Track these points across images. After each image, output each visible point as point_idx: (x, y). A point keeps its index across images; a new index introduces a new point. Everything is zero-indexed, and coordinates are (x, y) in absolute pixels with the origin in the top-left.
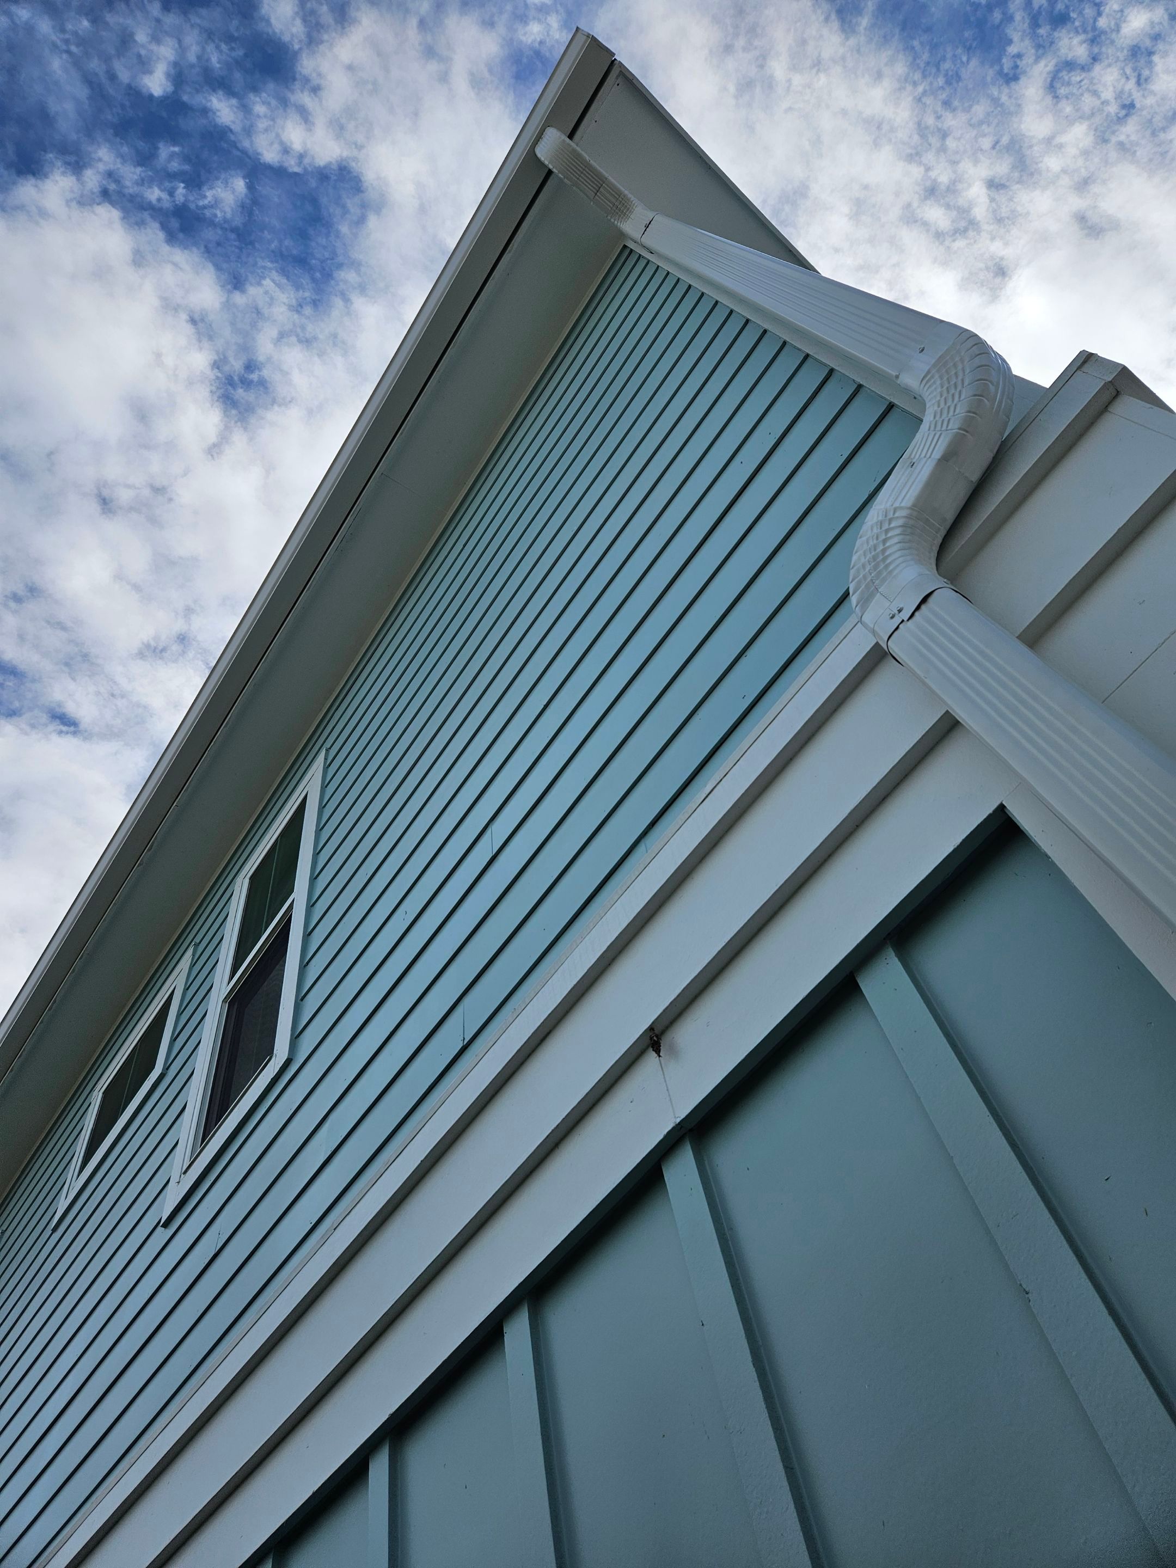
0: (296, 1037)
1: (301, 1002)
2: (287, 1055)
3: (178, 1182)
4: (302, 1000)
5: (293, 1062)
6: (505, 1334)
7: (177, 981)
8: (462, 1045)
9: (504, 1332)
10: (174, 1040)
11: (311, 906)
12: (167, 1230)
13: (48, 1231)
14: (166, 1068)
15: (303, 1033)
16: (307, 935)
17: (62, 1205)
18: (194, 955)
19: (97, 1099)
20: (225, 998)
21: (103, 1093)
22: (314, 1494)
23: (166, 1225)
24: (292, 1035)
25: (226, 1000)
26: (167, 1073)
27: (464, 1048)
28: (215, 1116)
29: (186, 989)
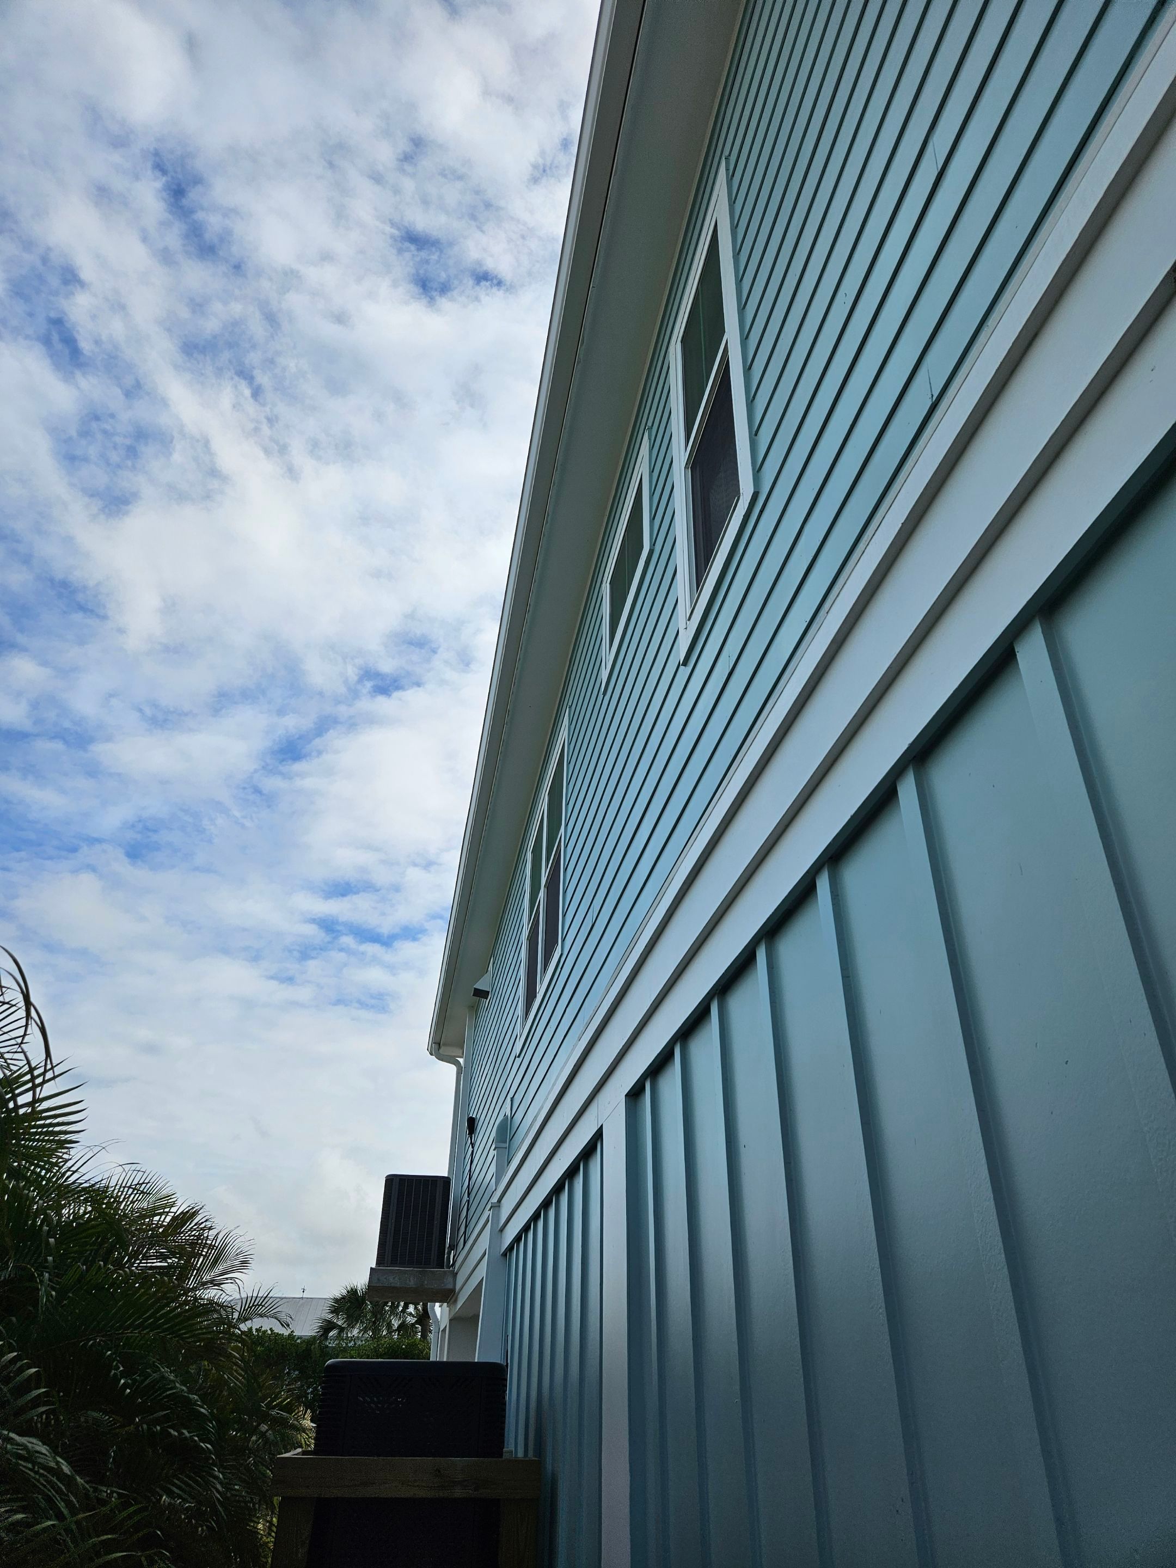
0: (757, 471)
1: (756, 437)
2: (753, 489)
3: (686, 628)
4: (756, 435)
5: (760, 495)
6: (1017, 653)
7: (642, 468)
8: (931, 403)
9: (1016, 651)
10: (653, 519)
11: (745, 339)
12: (687, 668)
13: (601, 696)
14: (653, 544)
15: (763, 467)
16: (748, 369)
17: (604, 674)
18: (650, 439)
19: (606, 589)
20: (686, 464)
21: (610, 584)
22: (852, 817)
23: (685, 663)
24: (753, 469)
25: (687, 466)
26: (654, 548)
27: (934, 405)
28: (703, 563)
29: (652, 471)
